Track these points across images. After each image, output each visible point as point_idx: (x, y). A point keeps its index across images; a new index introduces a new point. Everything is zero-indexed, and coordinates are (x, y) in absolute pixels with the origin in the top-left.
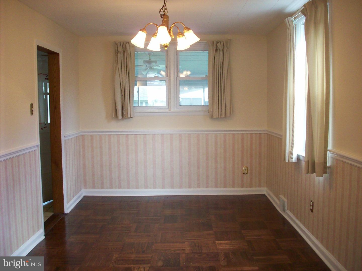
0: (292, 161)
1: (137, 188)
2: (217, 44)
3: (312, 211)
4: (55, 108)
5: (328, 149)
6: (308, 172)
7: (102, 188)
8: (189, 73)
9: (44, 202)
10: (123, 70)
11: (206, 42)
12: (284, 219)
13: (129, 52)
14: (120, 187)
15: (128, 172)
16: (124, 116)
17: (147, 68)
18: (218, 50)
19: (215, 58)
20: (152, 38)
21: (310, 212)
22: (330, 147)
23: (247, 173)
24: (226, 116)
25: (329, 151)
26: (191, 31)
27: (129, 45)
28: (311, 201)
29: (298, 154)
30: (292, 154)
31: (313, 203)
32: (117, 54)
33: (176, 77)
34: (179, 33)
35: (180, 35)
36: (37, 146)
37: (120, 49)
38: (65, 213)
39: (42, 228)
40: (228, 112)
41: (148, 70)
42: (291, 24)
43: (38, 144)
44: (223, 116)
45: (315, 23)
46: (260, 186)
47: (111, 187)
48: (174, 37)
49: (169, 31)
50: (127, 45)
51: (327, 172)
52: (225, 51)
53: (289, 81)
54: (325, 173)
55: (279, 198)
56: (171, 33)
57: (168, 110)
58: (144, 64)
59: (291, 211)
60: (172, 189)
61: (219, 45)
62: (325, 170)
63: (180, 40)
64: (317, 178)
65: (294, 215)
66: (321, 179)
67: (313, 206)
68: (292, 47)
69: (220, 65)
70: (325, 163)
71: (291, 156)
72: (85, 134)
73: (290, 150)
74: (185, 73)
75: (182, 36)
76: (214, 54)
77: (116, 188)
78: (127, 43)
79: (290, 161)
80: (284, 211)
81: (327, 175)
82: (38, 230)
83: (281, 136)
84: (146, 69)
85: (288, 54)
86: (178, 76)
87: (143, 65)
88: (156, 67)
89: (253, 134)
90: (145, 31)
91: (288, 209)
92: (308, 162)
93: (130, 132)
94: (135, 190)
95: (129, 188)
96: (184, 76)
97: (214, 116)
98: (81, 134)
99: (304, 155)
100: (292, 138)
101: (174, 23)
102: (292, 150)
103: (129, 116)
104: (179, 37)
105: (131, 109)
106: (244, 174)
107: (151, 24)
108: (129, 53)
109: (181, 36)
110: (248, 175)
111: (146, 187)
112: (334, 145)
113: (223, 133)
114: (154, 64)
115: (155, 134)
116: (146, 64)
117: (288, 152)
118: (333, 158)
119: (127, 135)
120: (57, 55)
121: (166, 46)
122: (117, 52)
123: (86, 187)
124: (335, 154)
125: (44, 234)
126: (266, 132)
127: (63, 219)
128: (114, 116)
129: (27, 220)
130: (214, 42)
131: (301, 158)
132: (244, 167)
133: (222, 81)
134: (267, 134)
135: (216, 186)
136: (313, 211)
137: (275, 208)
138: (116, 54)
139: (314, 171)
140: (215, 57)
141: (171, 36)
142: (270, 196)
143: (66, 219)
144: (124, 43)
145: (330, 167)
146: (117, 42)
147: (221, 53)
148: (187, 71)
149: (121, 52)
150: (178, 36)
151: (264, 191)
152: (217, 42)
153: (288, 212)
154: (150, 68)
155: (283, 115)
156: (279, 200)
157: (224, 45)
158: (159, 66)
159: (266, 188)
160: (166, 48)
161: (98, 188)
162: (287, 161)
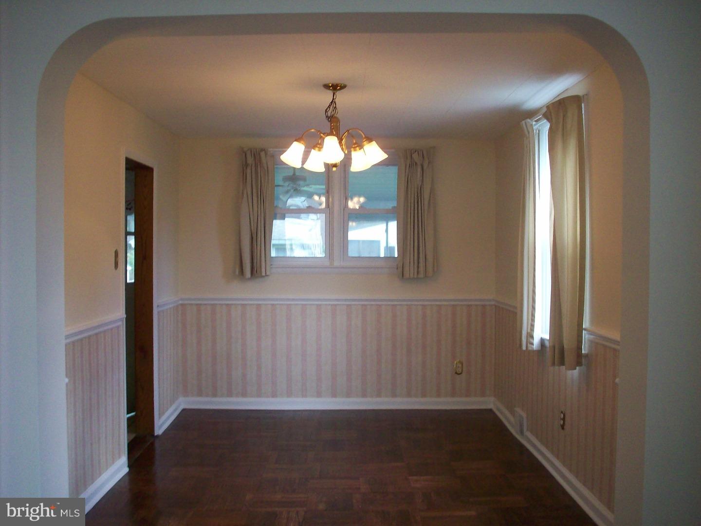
0: (532, 347)
1: (274, 395)
2: (413, 156)
3: (563, 427)
4: (145, 258)
5: (584, 327)
6: (553, 364)
7: (215, 395)
8: (362, 200)
9: (128, 413)
10: (255, 194)
11: (393, 150)
12: (522, 446)
13: (265, 165)
14: (244, 395)
15: (259, 368)
16: (256, 272)
17: (290, 190)
18: (412, 165)
19: (409, 180)
20: (313, 150)
21: (560, 429)
22: (586, 324)
23: (462, 371)
24: (426, 276)
25: (585, 329)
26: (374, 144)
27: (266, 154)
28: (562, 412)
29: (541, 338)
30: (532, 337)
31: (564, 415)
32: (245, 168)
33: (342, 209)
34: (355, 144)
35: (356, 147)
36: (121, 320)
37: (250, 160)
38: (156, 434)
39: (125, 454)
40: (430, 269)
41: (290, 193)
42: (530, 131)
43: (122, 317)
44: (421, 275)
45: (563, 135)
46: (483, 394)
47: (230, 394)
48: (348, 152)
49: (340, 143)
50: (263, 154)
51: (583, 363)
52: (425, 167)
53: (527, 217)
54: (579, 363)
55: (513, 413)
56: (342, 145)
57: (327, 263)
58: (284, 182)
59: (532, 432)
60: (334, 399)
61: (415, 156)
62: (579, 359)
63: (356, 155)
64: (570, 373)
65: (537, 437)
66: (576, 373)
67: (564, 419)
68: (532, 165)
69: (418, 188)
70: (579, 348)
71: (531, 340)
72: (186, 302)
73: (529, 331)
74: (356, 199)
75: (360, 149)
76: (407, 170)
77: (237, 396)
78: (263, 150)
79: (530, 349)
80: (522, 432)
81: (583, 368)
82: (120, 457)
83: (515, 308)
84: (287, 192)
85: (526, 177)
86: (346, 206)
87: (283, 184)
88: (305, 189)
89: (471, 305)
90: (302, 142)
91: (527, 430)
92: (554, 347)
93: (264, 300)
94: (271, 400)
95: (259, 396)
96: (357, 207)
97: (407, 275)
98: (180, 302)
99: (548, 338)
100: (532, 312)
101: (348, 131)
102: (532, 330)
103: (263, 274)
104: (355, 150)
105: (267, 262)
106: (456, 373)
107: (313, 130)
108: (266, 168)
109: (358, 148)
110: (464, 375)
111: (289, 394)
112: (592, 321)
113: (421, 303)
114: (301, 183)
115: (306, 305)
116: (287, 184)
117: (526, 334)
118: (591, 342)
119: (259, 306)
120: (150, 170)
121: (335, 165)
122: (246, 165)
123: (186, 393)
124: (596, 336)
125: (127, 465)
126: (493, 303)
127: (152, 444)
128: (237, 272)
129: (106, 438)
130: (408, 151)
131: (547, 344)
132: (455, 362)
133: (420, 215)
134: (496, 306)
135: (409, 395)
136: (565, 427)
137: (507, 430)
138: (243, 168)
139: (562, 362)
140: (409, 177)
141: (342, 149)
142: (502, 413)
143: (157, 444)
144: (258, 151)
145: (587, 356)
146: (245, 149)
147: (419, 170)
148: (360, 196)
149: (252, 165)
150: (352, 149)
151: (489, 403)
152: (412, 152)
153: (528, 434)
154: (294, 190)
155: (519, 274)
156: (514, 415)
157: (423, 157)
158: (310, 186)
159: (492, 399)
160: (334, 169)
161: (207, 396)
162: (524, 348)
